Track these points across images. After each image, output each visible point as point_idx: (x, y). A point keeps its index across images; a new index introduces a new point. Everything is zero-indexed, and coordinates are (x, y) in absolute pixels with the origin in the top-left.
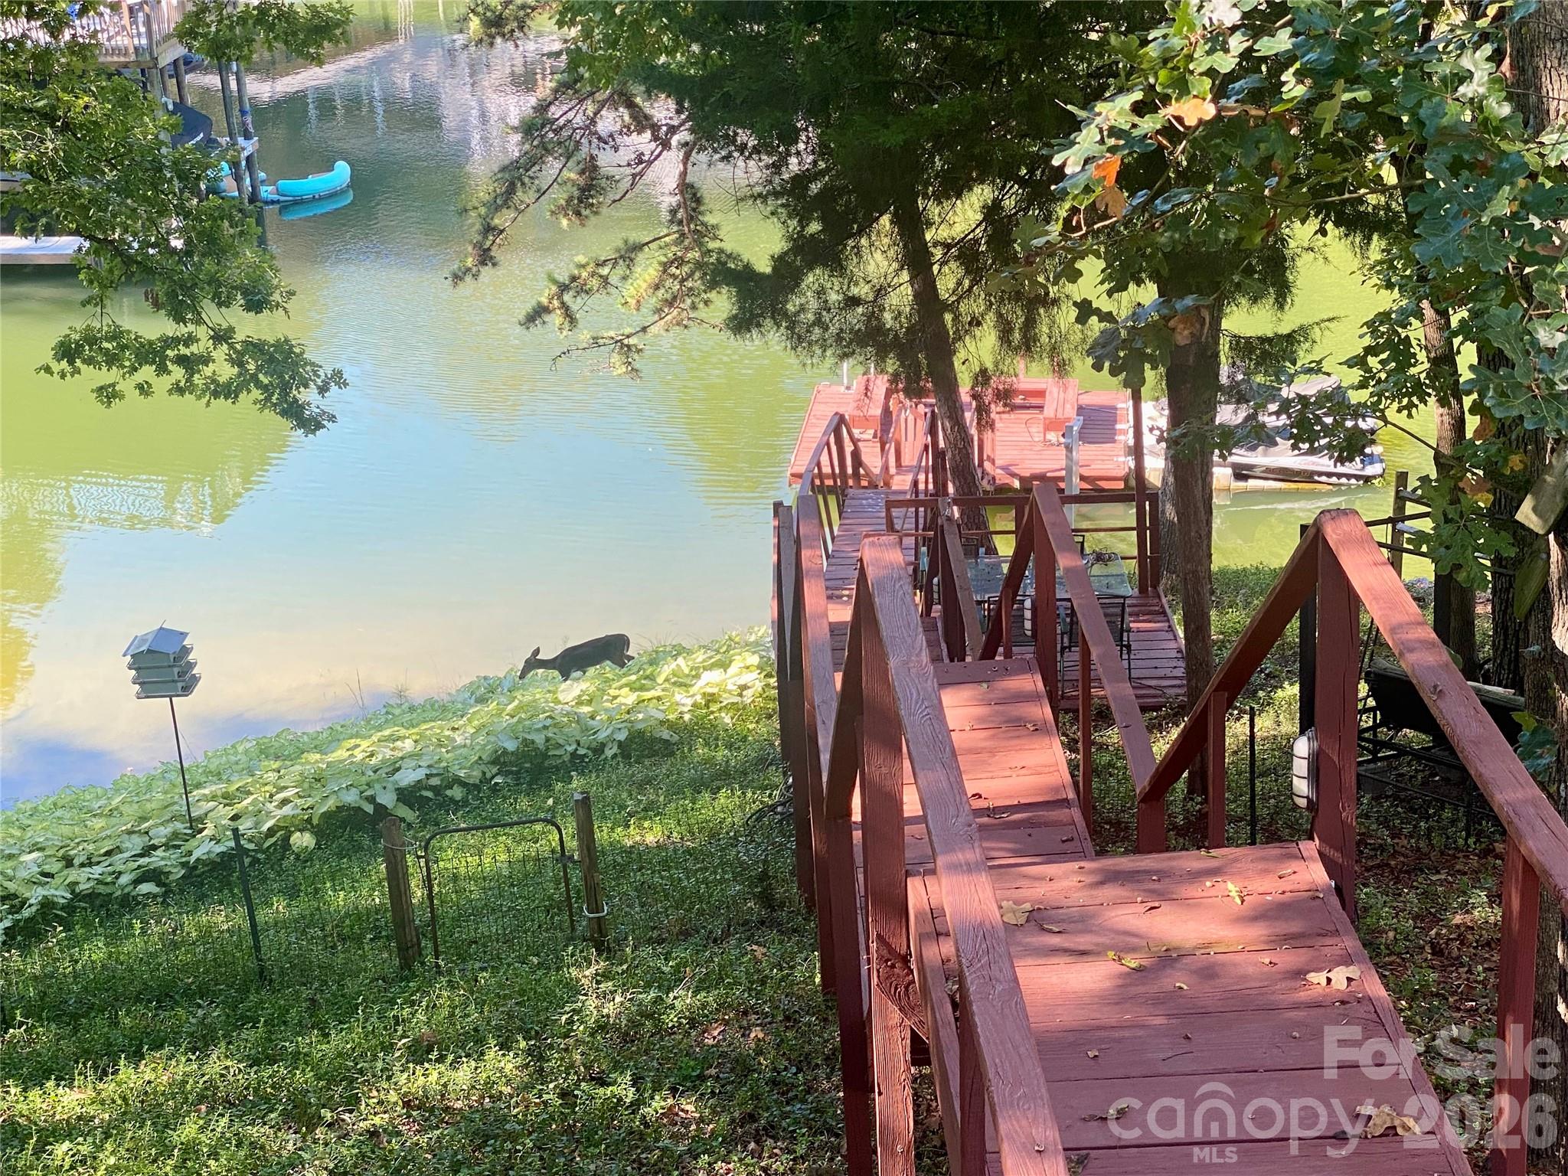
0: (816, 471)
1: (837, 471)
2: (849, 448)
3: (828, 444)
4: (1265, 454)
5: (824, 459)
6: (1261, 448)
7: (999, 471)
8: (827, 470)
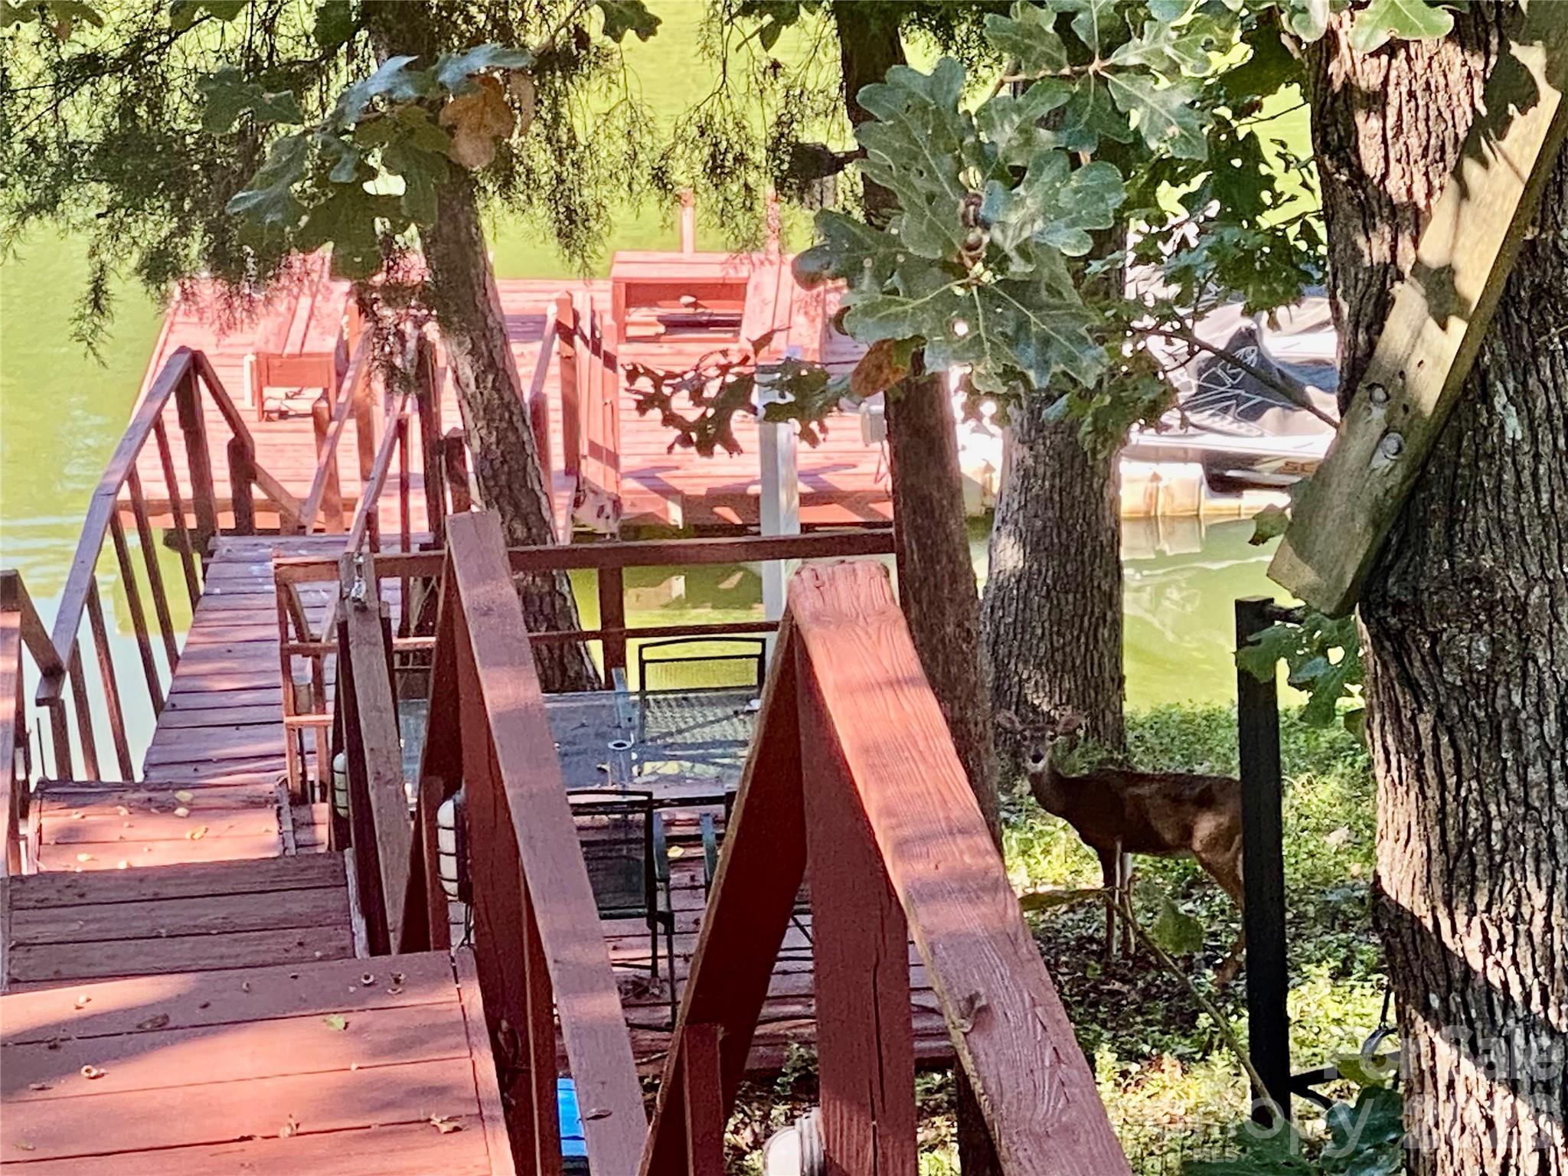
0: (125, 493)
1: (186, 491)
2: (218, 435)
3: (158, 426)
4: (1283, 429)
5: (149, 464)
6: (1271, 414)
7: (630, 484)
8: (155, 489)
